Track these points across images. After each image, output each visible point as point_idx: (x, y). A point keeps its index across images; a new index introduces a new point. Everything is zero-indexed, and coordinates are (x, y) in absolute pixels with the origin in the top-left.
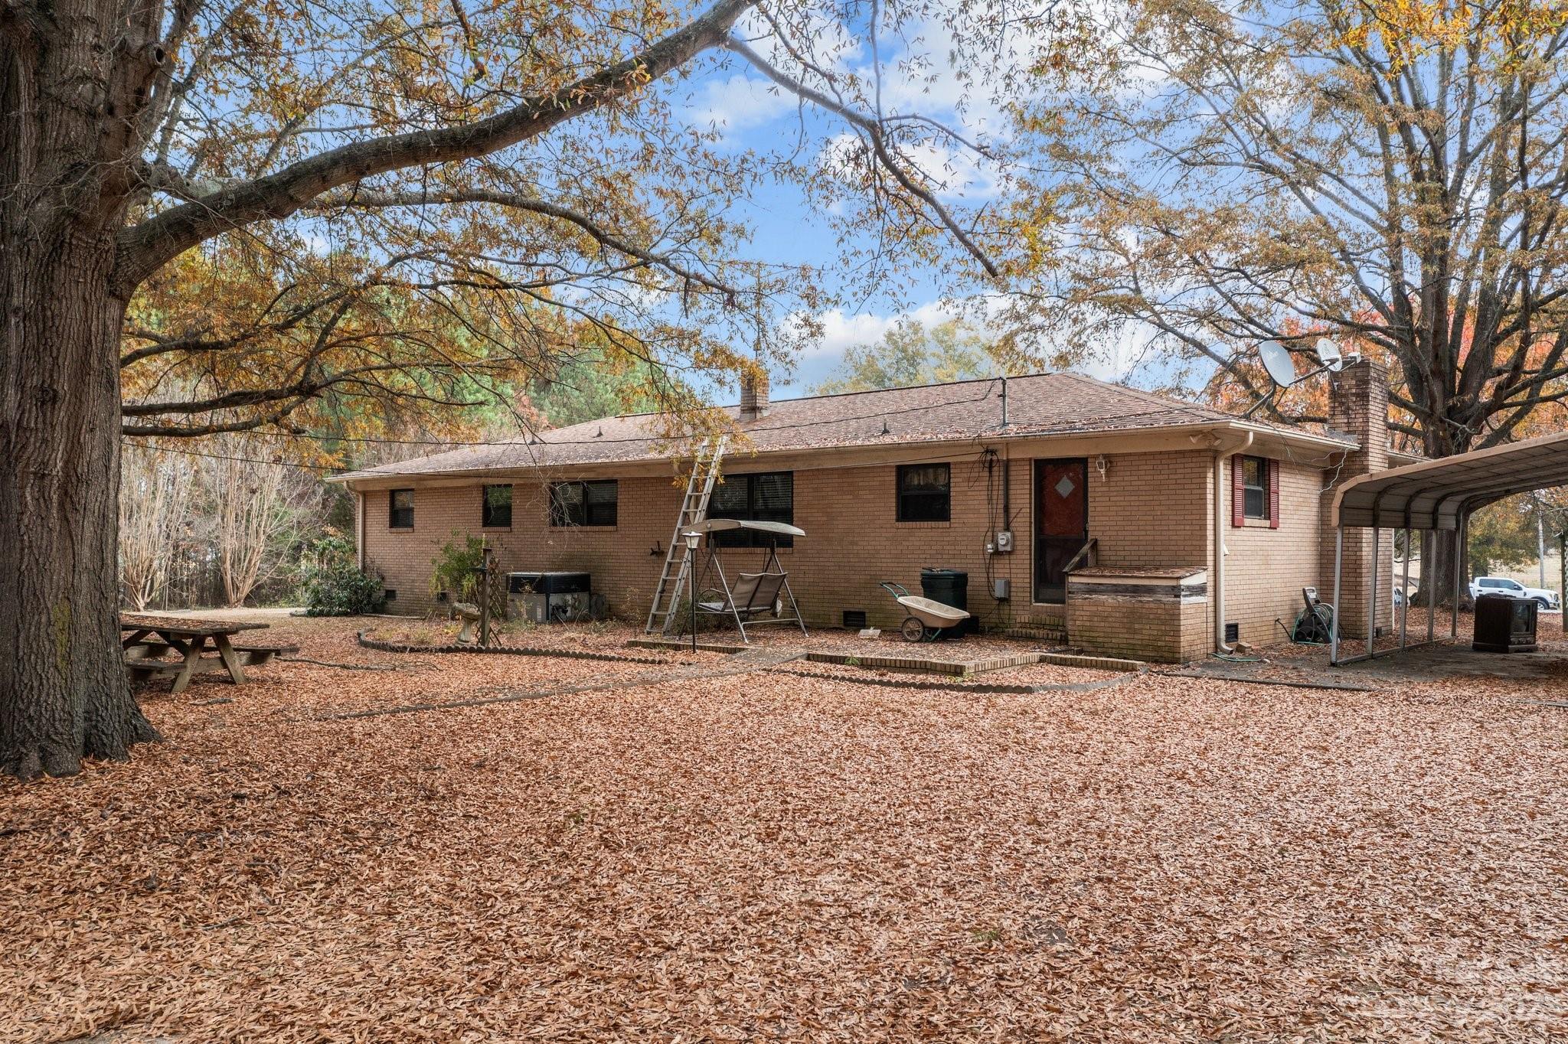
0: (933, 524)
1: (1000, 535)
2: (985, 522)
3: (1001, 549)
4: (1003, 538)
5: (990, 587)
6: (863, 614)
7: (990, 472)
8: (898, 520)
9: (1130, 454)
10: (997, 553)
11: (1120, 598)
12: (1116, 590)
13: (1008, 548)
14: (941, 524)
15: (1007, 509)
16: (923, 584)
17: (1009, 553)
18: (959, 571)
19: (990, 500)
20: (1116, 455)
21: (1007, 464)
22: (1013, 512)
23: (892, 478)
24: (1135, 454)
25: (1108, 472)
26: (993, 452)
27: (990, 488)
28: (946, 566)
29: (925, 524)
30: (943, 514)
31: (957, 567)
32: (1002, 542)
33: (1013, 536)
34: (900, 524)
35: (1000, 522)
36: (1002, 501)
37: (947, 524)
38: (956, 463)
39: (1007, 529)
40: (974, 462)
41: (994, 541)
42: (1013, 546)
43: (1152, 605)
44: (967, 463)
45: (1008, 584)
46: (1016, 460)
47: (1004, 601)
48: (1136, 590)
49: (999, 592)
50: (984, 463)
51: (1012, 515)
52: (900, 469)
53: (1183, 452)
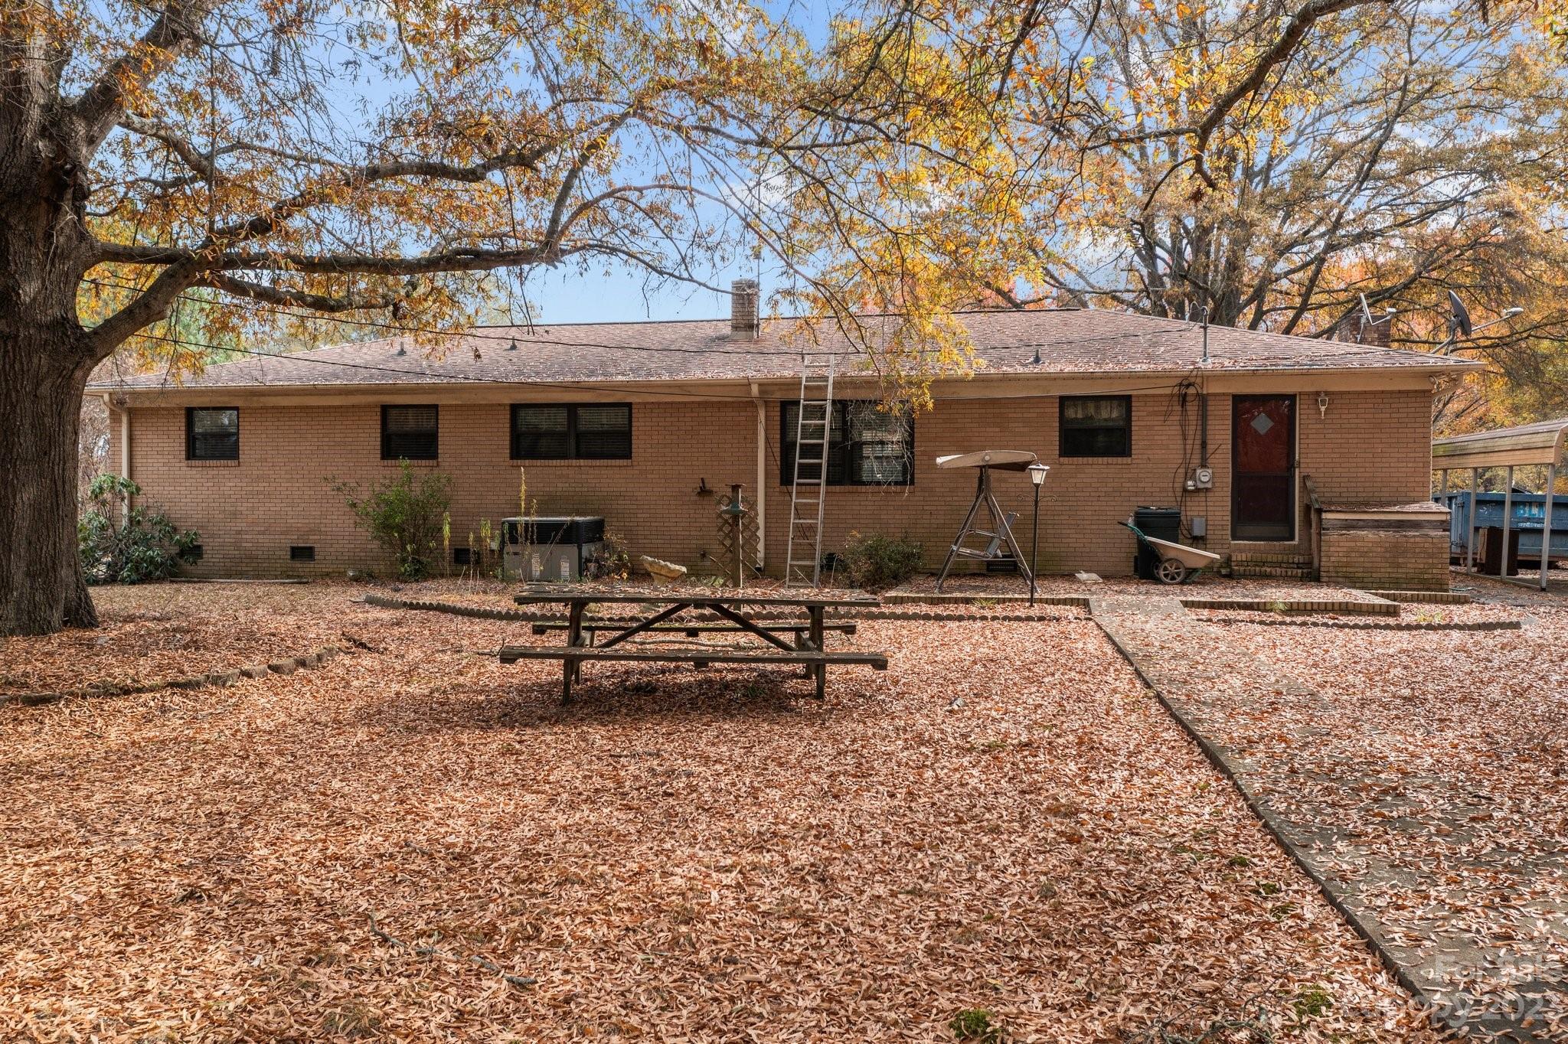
0: (1110, 460)
1: (1202, 472)
2: (1177, 457)
3: (1201, 486)
4: (1205, 475)
7: (1183, 406)
10: (1197, 490)
11: (1382, 534)
12: (1378, 525)
13: (1209, 485)
14: (1120, 460)
15: (1204, 445)
17: (1207, 490)
20: (1333, 393)
21: (1204, 399)
22: (1211, 448)
23: (1053, 407)
24: (1355, 393)
26: (1188, 386)
27: (1183, 425)
29: (1100, 460)
30: (1125, 451)
33: (1212, 473)
34: (1065, 460)
35: (1196, 460)
36: (1198, 437)
37: (1129, 460)
38: (1138, 396)
39: (1205, 465)
40: (1163, 396)
42: (1213, 483)
43: (1418, 540)
44: (1153, 396)
46: (1216, 395)
47: (1200, 539)
48: (1400, 525)
49: (1199, 531)
50: (1176, 396)
51: (1210, 451)
52: (1064, 400)
53: (1408, 392)
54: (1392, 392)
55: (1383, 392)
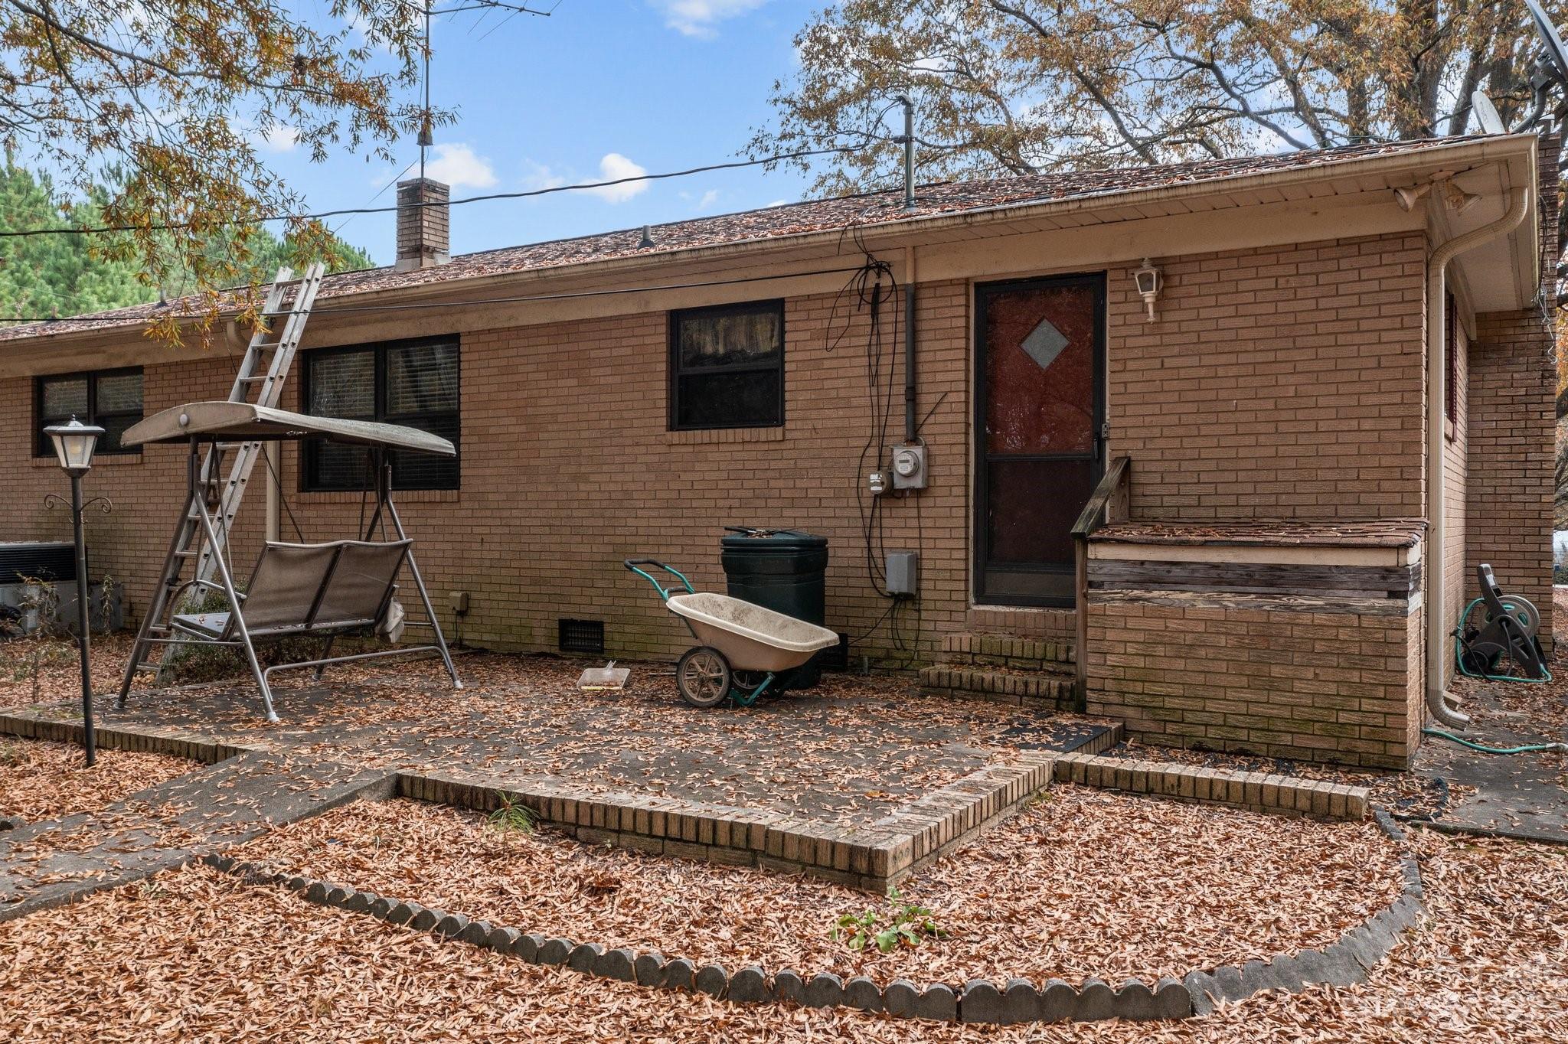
0: (747, 433)
1: (899, 454)
2: (862, 425)
3: (900, 484)
4: (904, 461)
5: (875, 571)
6: (598, 625)
7: (875, 313)
8: (671, 427)
9: (1216, 256)
10: (891, 494)
12: (1219, 577)
13: (918, 483)
14: (763, 433)
15: (912, 395)
16: (727, 564)
17: (918, 493)
18: (805, 534)
19: (874, 377)
20: (1180, 260)
21: (914, 295)
22: (927, 401)
23: (659, 338)
24: (1230, 254)
25: (1160, 299)
26: (882, 268)
27: (874, 353)
28: (776, 524)
29: (730, 434)
30: (771, 413)
31: (799, 524)
32: (903, 469)
33: (928, 456)
34: (676, 436)
35: (898, 427)
36: (901, 379)
37: (778, 433)
38: (796, 300)
39: (913, 438)
40: (838, 295)
41: (884, 464)
42: (928, 477)
43: (1320, 618)
44: (822, 297)
45: (916, 563)
46: (935, 285)
47: (905, 600)
48: (1274, 578)
49: (897, 581)
50: (861, 293)
51: (925, 409)
52: (676, 319)
53: (1358, 242)
54: (1318, 246)
55: (1297, 246)
